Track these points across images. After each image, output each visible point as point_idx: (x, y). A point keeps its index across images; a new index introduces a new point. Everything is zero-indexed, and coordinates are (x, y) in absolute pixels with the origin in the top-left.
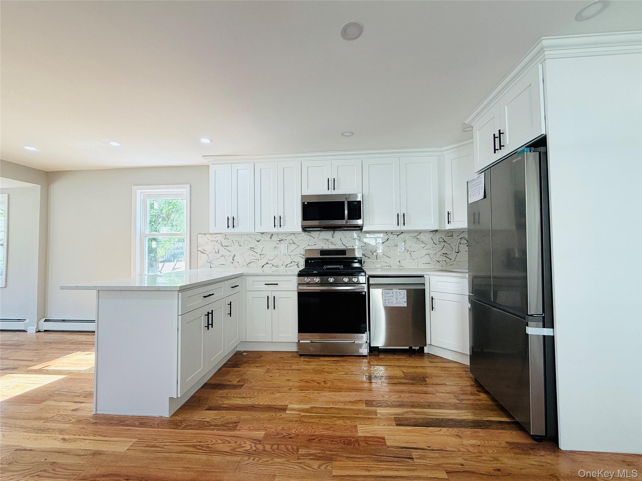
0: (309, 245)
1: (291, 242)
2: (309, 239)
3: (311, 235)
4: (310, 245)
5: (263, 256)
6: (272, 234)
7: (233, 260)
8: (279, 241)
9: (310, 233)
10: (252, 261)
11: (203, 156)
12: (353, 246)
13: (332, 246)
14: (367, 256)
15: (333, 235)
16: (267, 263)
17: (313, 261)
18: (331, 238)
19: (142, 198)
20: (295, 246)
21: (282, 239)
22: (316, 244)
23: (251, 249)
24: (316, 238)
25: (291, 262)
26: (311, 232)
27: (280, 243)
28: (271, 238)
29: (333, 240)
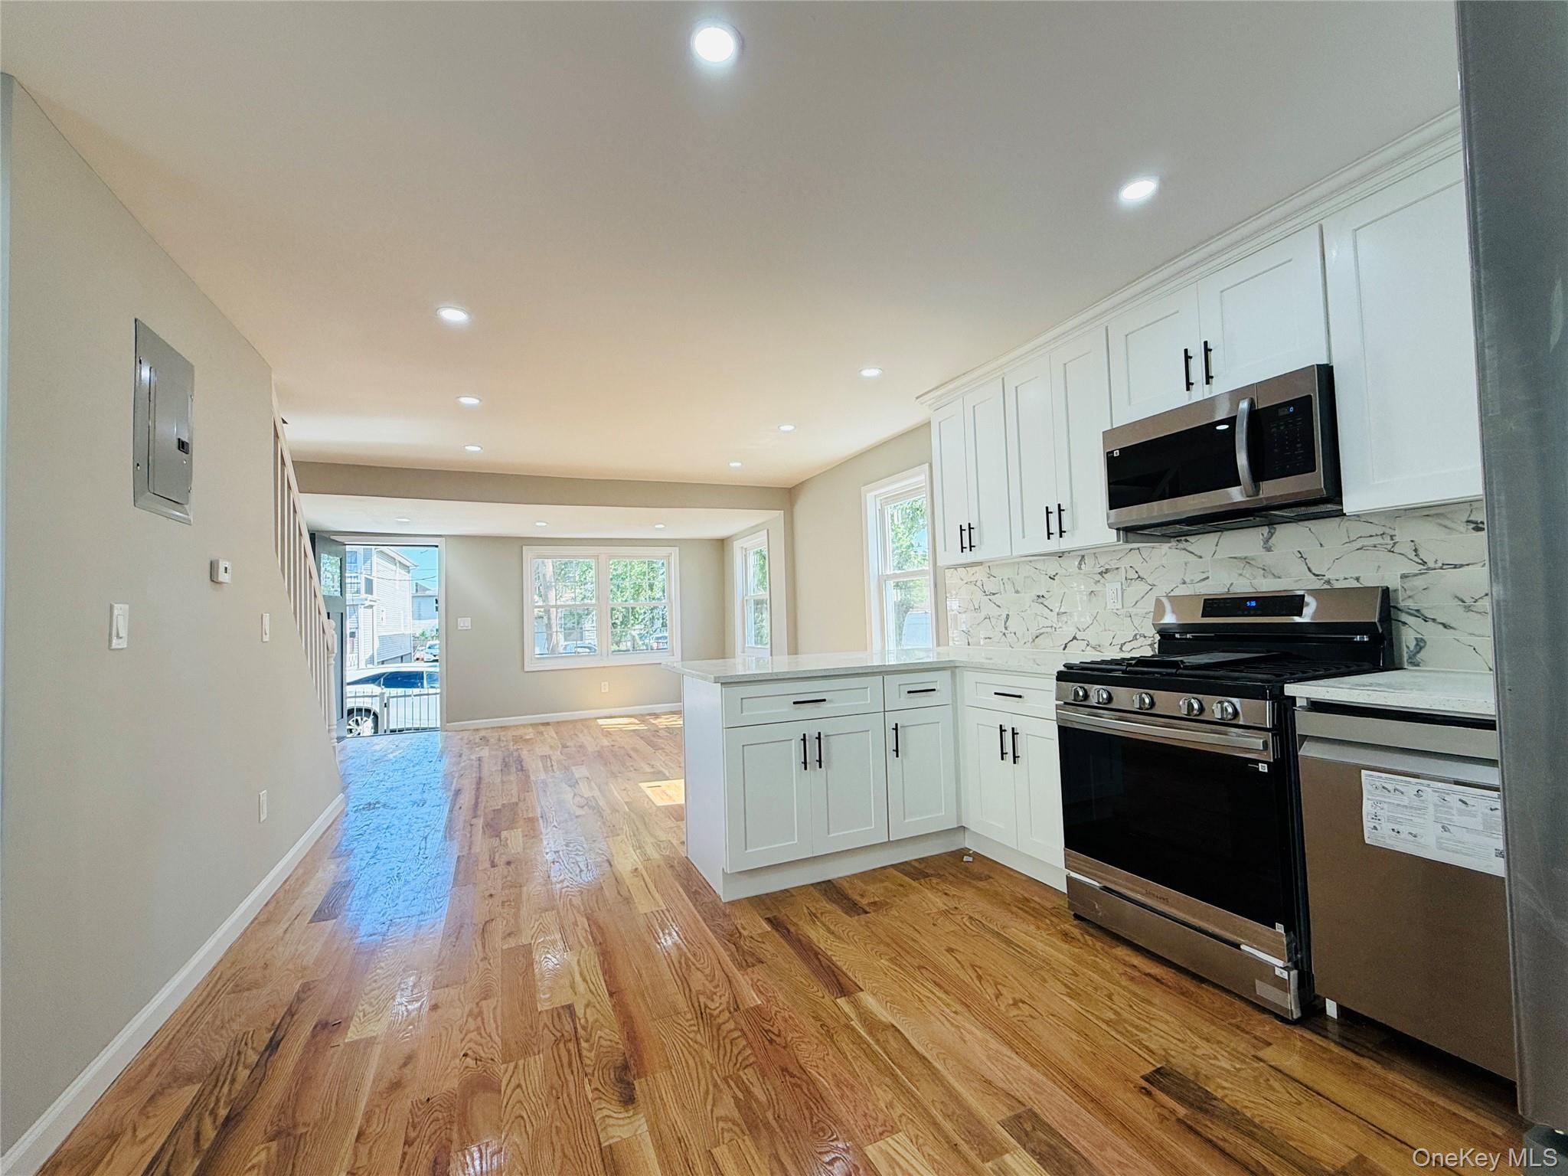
0: (1184, 583)
1: (1132, 575)
2: (1186, 564)
3: (1189, 549)
4: (1188, 581)
5: (1064, 618)
6: (1083, 557)
7: (1006, 628)
8: (1101, 573)
9: (1186, 541)
10: (1041, 631)
11: (917, 398)
12: (1358, 579)
13: (1264, 581)
14: (1434, 620)
15: (1267, 541)
16: (1075, 638)
17: (1188, 636)
18: (1263, 552)
19: (879, 507)
20: (1142, 587)
21: (1107, 567)
22: (1208, 578)
23: (1040, 600)
24: (1207, 558)
25: (1135, 638)
26: (1188, 538)
27: (1103, 580)
28: (1080, 568)
29: (1268, 559)
